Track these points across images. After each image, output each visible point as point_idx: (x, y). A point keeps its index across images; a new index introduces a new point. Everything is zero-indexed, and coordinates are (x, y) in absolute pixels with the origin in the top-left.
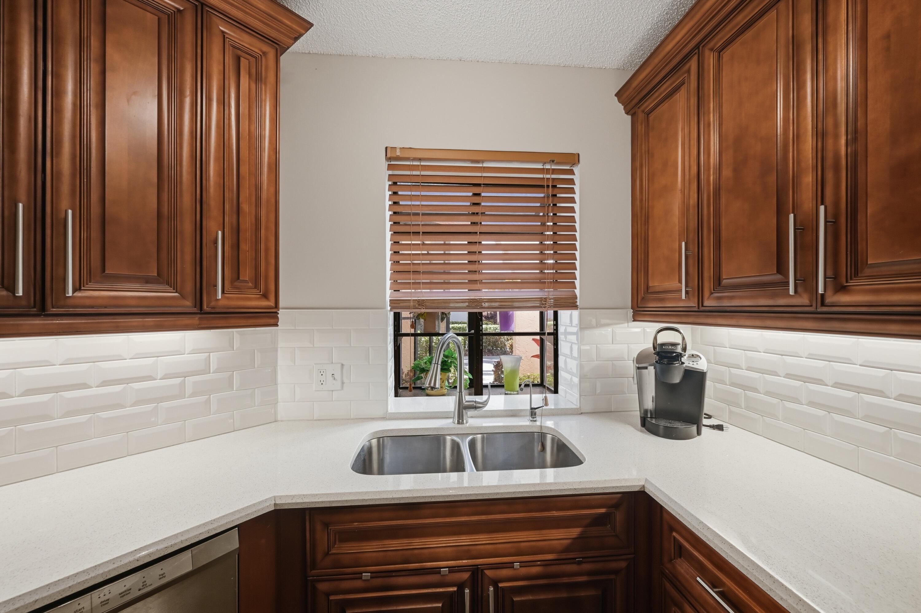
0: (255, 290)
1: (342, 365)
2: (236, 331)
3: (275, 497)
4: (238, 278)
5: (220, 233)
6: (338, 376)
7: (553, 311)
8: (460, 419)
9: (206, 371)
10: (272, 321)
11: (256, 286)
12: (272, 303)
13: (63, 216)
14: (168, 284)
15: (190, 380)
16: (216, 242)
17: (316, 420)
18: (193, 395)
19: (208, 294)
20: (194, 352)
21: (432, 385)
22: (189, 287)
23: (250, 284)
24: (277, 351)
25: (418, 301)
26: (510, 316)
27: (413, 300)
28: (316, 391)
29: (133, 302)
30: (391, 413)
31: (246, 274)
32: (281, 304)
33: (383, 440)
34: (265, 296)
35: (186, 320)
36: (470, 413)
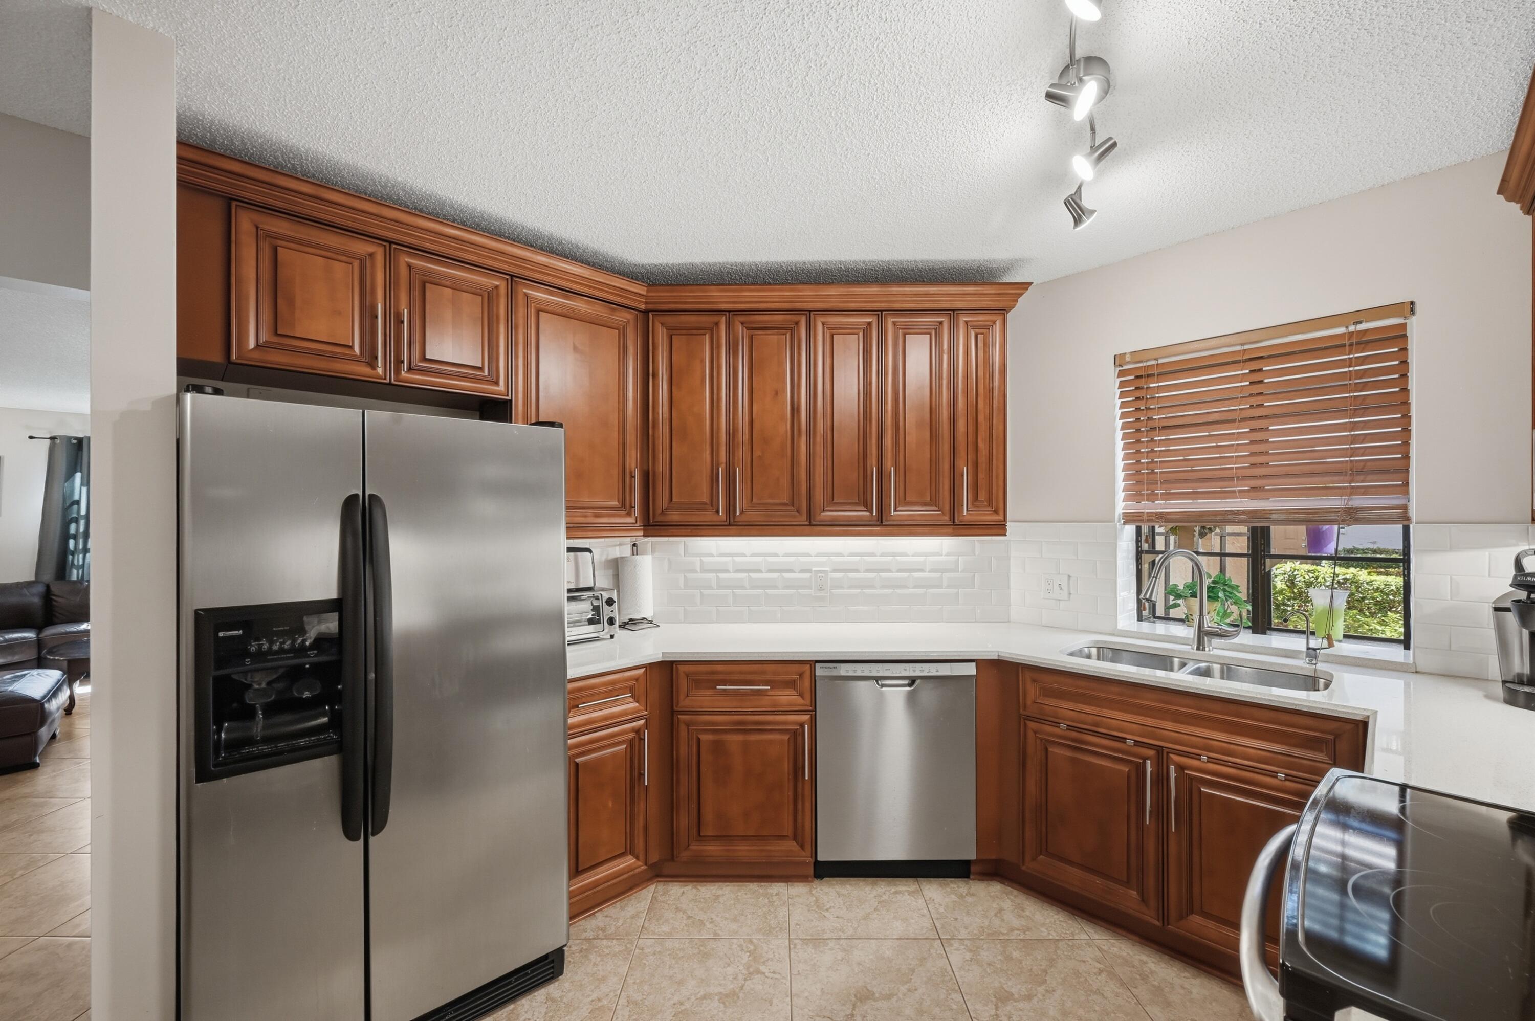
0: (989, 508)
1: (1069, 576)
2: (978, 541)
3: (998, 652)
4: (977, 499)
5: (965, 468)
6: (1065, 586)
7: (1401, 525)
8: (1200, 646)
9: (956, 570)
10: (1001, 532)
11: (990, 504)
12: (1001, 518)
13: (889, 470)
14: (936, 506)
15: (947, 575)
16: (963, 475)
17: (1043, 626)
18: (948, 587)
19: (959, 512)
20: (948, 554)
21: (1148, 597)
22: (947, 508)
23: (986, 504)
24: (1010, 559)
25: (1156, 514)
26: (1323, 532)
27: (1147, 513)
28: (1044, 598)
29: (919, 518)
30: (1121, 630)
31: (982, 496)
32: (1009, 517)
33: (1103, 651)
34: (996, 512)
35: (945, 530)
36: (1216, 642)
